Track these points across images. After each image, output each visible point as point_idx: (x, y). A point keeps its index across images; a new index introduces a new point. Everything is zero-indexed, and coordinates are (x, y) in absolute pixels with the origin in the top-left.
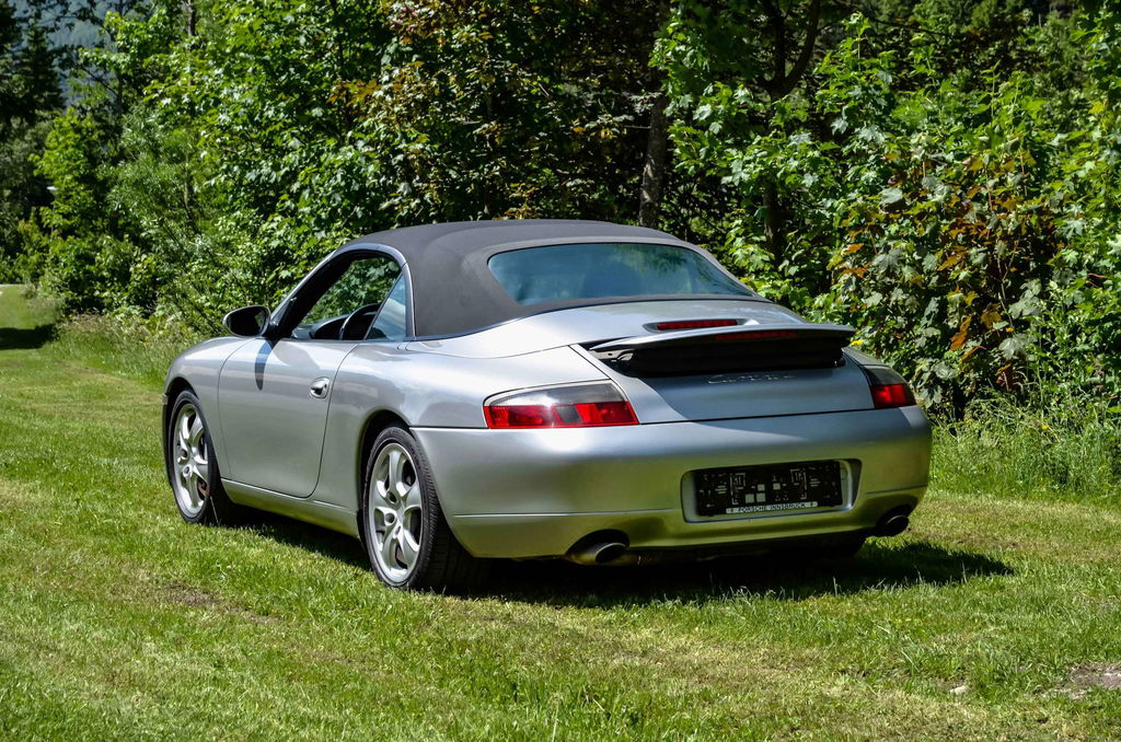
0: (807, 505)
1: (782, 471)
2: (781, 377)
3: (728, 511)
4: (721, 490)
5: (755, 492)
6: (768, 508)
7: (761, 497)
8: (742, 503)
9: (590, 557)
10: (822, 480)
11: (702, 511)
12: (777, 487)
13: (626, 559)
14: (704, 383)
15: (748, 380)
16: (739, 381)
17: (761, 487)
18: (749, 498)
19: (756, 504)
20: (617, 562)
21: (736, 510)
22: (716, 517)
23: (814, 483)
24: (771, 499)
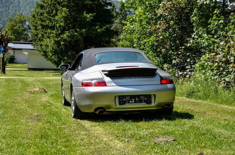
0: (144, 103)
1: (138, 96)
2: (140, 77)
3: (125, 104)
4: (124, 100)
5: (132, 100)
6: (135, 104)
7: (133, 102)
8: (129, 103)
9: (97, 112)
10: (148, 98)
11: (120, 104)
12: (137, 99)
13: (105, 113)
14: (123, 78)
15: (132, 78)
16: (130, 78)
17: (133, 100)
18: (131, 102)
19: (132, 103)
20: (103, 114)
21: (127, 104)
22: (122, 105)
23: (146, 99)
24: (135, 102)
